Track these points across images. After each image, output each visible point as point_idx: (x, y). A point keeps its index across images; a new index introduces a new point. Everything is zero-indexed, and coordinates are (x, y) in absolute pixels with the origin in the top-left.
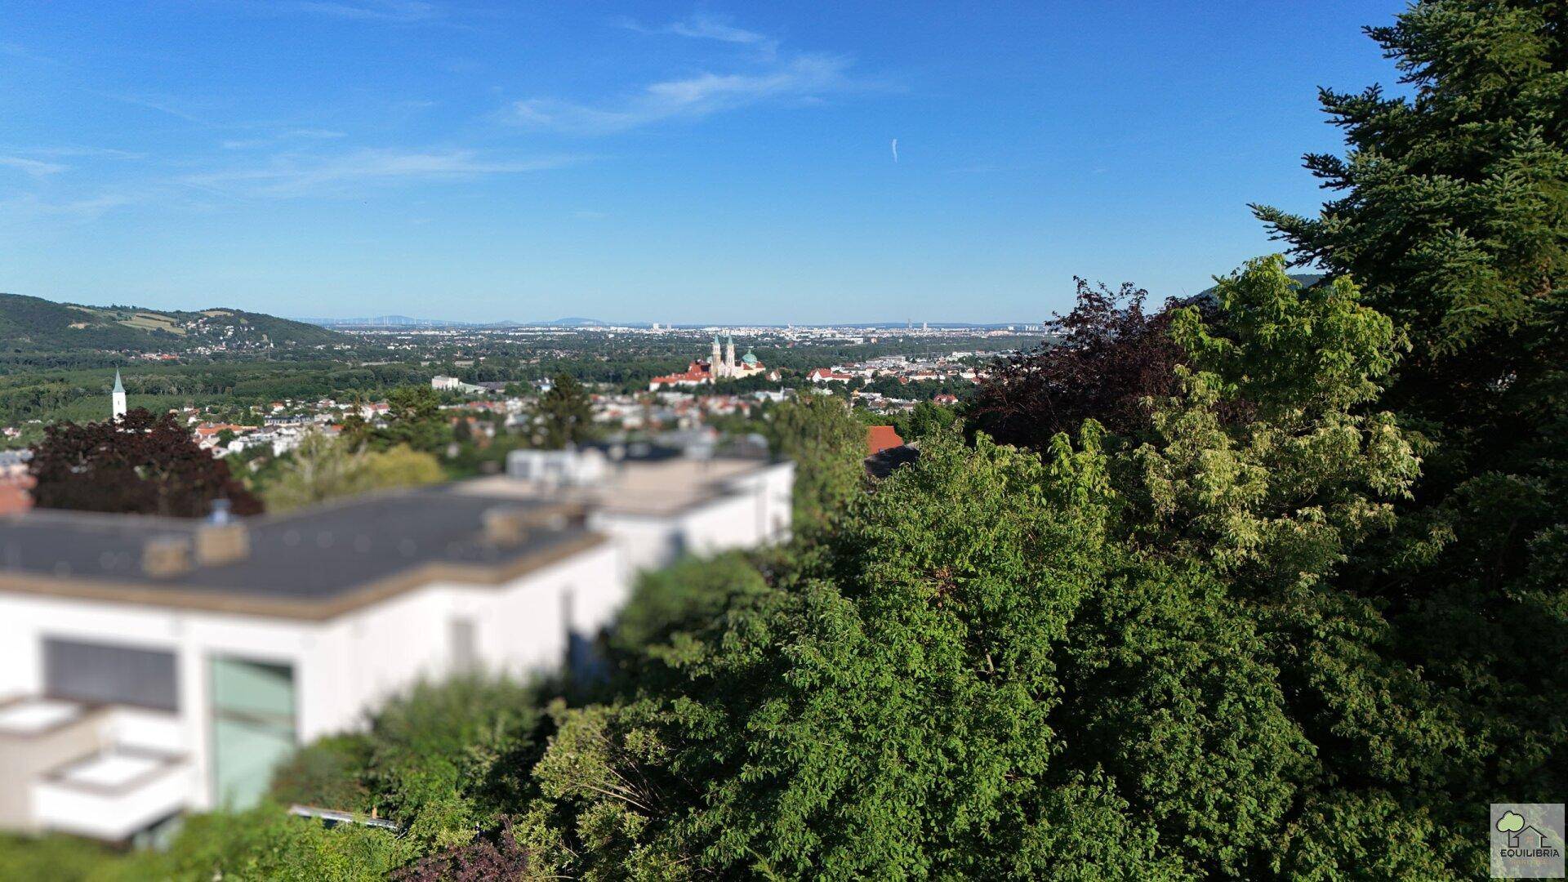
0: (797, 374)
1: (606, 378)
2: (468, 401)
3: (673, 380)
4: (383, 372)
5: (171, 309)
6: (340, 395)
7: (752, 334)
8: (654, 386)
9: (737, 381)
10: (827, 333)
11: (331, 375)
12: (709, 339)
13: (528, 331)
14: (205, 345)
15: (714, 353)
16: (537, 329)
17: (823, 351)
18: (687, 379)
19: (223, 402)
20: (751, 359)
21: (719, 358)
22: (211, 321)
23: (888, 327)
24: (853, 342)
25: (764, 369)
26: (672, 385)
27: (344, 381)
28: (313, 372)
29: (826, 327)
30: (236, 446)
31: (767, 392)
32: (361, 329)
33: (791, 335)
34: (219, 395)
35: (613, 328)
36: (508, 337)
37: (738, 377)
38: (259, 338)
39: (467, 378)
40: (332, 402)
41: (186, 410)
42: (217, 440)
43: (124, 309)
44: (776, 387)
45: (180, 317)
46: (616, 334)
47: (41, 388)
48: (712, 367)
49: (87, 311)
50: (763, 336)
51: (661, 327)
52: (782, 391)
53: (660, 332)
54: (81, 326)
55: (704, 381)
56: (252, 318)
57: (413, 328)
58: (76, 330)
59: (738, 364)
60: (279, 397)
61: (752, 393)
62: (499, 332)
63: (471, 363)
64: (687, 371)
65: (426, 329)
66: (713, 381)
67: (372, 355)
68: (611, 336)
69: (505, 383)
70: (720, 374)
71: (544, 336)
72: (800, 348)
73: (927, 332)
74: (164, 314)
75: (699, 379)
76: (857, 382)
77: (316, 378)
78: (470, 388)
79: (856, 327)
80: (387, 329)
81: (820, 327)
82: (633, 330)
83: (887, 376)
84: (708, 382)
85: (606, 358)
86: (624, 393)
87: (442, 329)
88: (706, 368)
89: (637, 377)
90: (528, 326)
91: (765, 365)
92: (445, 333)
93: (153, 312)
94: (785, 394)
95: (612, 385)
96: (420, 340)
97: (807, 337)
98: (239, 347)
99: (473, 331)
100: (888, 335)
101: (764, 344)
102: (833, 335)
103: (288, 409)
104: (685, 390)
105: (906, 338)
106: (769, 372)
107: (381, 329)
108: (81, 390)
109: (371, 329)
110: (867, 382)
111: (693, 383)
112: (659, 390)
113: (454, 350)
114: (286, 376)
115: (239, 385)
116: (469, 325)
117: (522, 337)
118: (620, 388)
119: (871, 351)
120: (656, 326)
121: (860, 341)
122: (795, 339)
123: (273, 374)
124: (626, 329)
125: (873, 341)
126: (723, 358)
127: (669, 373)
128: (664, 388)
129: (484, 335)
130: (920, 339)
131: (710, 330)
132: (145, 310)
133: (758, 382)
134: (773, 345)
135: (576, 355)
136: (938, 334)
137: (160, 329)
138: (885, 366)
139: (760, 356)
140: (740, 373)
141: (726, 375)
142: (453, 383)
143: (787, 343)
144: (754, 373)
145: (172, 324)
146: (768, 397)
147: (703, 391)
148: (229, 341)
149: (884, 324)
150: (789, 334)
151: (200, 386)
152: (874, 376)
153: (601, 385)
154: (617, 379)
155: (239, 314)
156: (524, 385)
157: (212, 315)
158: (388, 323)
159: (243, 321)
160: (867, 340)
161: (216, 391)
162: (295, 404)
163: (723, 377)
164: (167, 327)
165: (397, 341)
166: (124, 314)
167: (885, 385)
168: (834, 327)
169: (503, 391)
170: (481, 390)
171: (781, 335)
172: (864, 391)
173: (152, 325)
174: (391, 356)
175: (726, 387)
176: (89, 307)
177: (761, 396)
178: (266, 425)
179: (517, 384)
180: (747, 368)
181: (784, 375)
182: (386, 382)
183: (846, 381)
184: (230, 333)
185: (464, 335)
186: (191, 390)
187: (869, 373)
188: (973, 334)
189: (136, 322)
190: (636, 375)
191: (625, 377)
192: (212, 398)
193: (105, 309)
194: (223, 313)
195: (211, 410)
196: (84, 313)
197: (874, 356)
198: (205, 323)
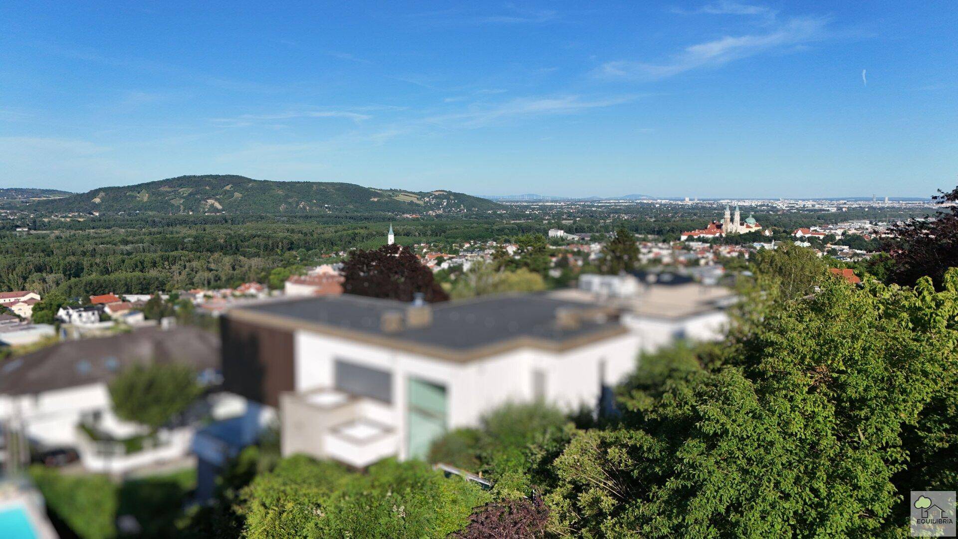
0: (784, 232)
1: (652, 232)
2: (568, 244)
3: (696, 234)
4: (523, 226)
5: (417, 191)
6: (499, 239)
7: (753, 205)
8: (684, 238)
9: (740, 235)
10: (809, 204)
11: (495, 227)
12: (723, 208)
13: (606, 203)
14: (433, 210)
15: (726, 217)
16: (611, 201)
17: (806, 217)
18: (706, 234)
19: (440, 241)
20: (751, 221)
21: (729, 220)
22: (436, 197)
23: (856, 200)
24: (828, 210)
25: (761, 228)
26: (696, 237)
27: (501, 231)
28: (486, 226)
29: (808, 200)
30: (445, 265)
31: (762, 243)
32: (512, 202)
33: (781, 205)
34: (438, 238)
35: (659, 201)
36: (594, 206)
37: (742, 233)
38: (459, 207)
39: (569, 230)
40: (495, 243)
41: (422, 245)
42: (436, 262)
43: (396, 191)
44: (768, 240)
45: (421, 195)
46: (661, 205)
47: (356, 231)
48: (724, 226)
49: (379, 191)
50: (763, 205)
51: (690, 200)
52: (773, 243)
53: (690, 203)
54: (376, 200)
55: (717, 235)
56: (457, 195)
57: (540, 201)
58: (373, 202)
59: (742, 224)
60: (467, 239)
61: (751, 244)
62: (589, 203)
63: (572, 221)
64: (706, 228)
65: (547, 201)
66: (724, 235)
67: (517, 217)
68: (657, 206)
69: (591, 234)
70: (729, 231)
71: (615, 206)
72: (787, 214)
73: (888, 204)
74: (414, 193)
75: (714, 233)
76: (830, 238)
77: (487, 229)
78: (570, 237)
79: (831, 200)
80: (526, 202)
81: (803, 200)
82: (672, 202)
83: (854, 234)
84: (721, 235)
85: (653, 219)
86: (664, 241)
87: (556, 201)
88: (719, 227)
89: (673, 232)
90: (606, 200)
91: (761, 225)
92: (558, 204)
93: (409, 192)
94: (775, 245)
95: (656, 236)
96: (543, 208)
97: (794, 207)
98: (449, 211)
99: (574, 202)
100: (857, 206)
101: (762, 211)
102: (813, 206)
103: (472, 246)
104: (704, 241)
105: (870, 208)
106: (764, 230)
107: (523, 202)
108: (374, 233)
109: (517, 202)
110: (838, 238)
111: (710, 236)
112: (687, 240)
113: (563, 213)
114: (472, 228)
115: (448, 232)
116: (572, 200)
117: (602, 206)
118: (662, 238)
119: (842, 217)
120: (687, 199)
121: (834, 210)
122: (784, 208)
123: (465, 227)
124: (667, 201)
125: (844, 209)
126: (732, 220)
127: (694, 230)
128: (690, 239)
129: (580, 205)
130: (882, 209)
131: (724, 202)
132: (405, 191)
133: (756, 237)
134: (768, 212)
135: (634, 217)
136: (897, 205)
137: (412, 202)
138: (853, 228)
139: (757, 219)
140: (743, 230)
141: (734, 231)
142: (560, 233)
143: (778, 210)
144: (753, 230)
145: (418, 199)
146: (763, 246)
147: (715, 241)
148: (444, 208)
149: (854, 198)
150: (780, 204)
151: (429, 232)
152: (843, 234)
153: (649, 236)
154: (660, 232)
155: (450, 193)
156: (602, 235)
157: (437, 194)
158: (526, 198)
159: (452, 197)
160: (840, 209)
161: (437, 236)
162: (475, 243)
163: (731, 232)
164: (415, 200)
165: (531, 208)
166: (396, 193)
167: (851, 241)
168: (814, 200)
169: (589, 239)
170: (576, 238)
171: (774, 205)
172: (835, 244)
173: (408, 199)
174: (527, 217)
175: (733, 240)
176: (380, 190)
177: (757, 246)
178: (460, 254)
179: (597, 234)
180: (748, 227)
181: (775, 232)
182: (523, 232)
183: (822, 237)
184: (445, 204)
185: (568, 205)
186: (425, 234)
187: (840, 232)
188: (926, 205)
189: (401, 198)
190: (672, 230)
191: (665, 232)
192: (434, 239)
193: (387, 190)
194: (441, 193)
195: (435, 246)
196: (378, 193)
197: (845, 220)
198: (433, 198)
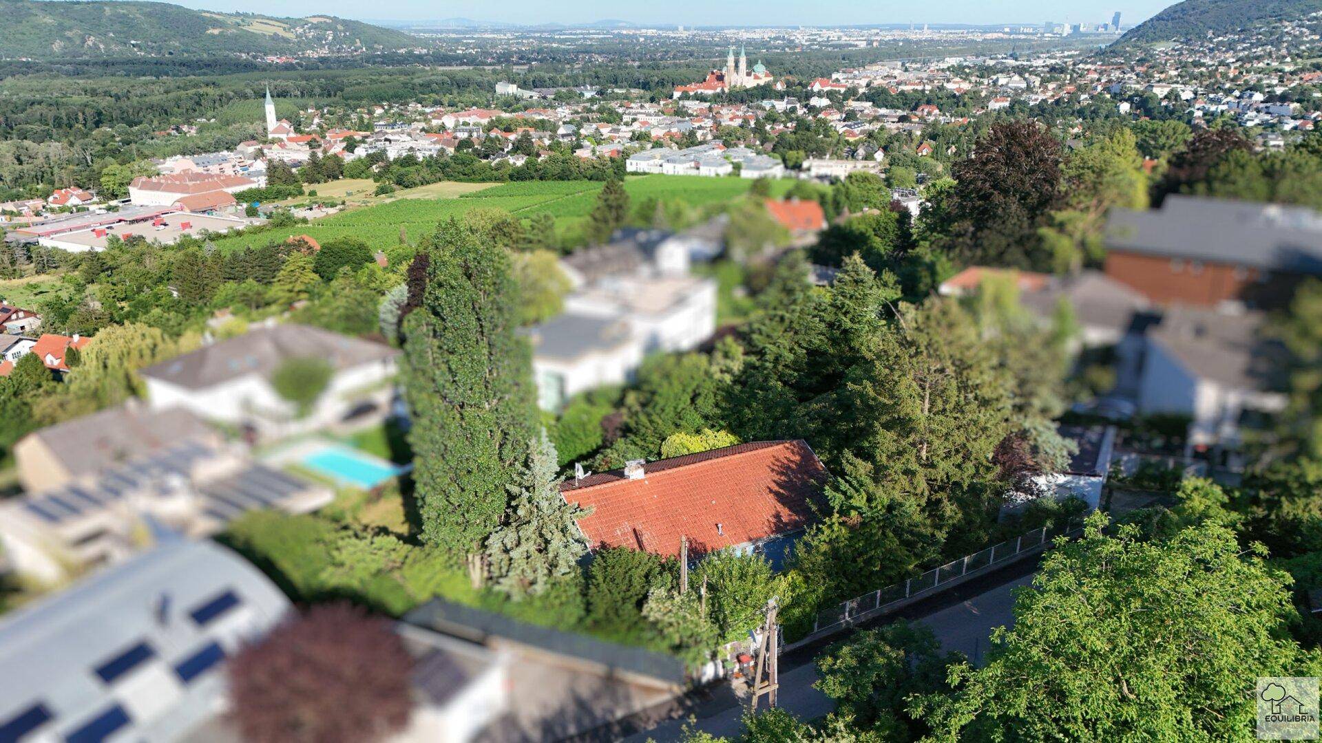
0: (800, 84)
1: (637, 84)
2: (526, 108)
3: (693, 89)
4: (457, 78)
6: (424, 99)
7: (766, 37)
8: (677, 95)
9: (746, 91)
10: (834, 36)
11: (417, 81)
12: (726, 43)
13: (571, 34)
14: (312, 48)
15: (728, 64)
16: (578, 32)
17: (829, 57)
18: (706, 88)
19: (336, 104)
20: (760, 68)
21: (732, 68)
22: (315, 27)
23: (892, 28)
24: (856, 46)
25: (772, 78)
26: (692, 93)
27: (426, 86)
28: (402, 78)
29: (834, 28)
30: (361, 152)
31: (773, 101)
32: (432, 31)
33: (801, 38)
34: (333, 99)
35: (644, 31)
36: (554, 40)
37: (748, 87)
38: (353, 43)
39: (524, 85)
40: (419, 105)
41: (310, 111)
42: (344, 144)
43: (246, 15)
44: (781, 96)
45: (290, 23)
46: (646, 38)
47: (201, 91)
48: (726, 78)
49: (217, 17)
50: (776, 39)
51: (686, 29)
52: (786, 100)
53: (685, 35)
54: (216, 32)
55: (719, 90)
56: (346, 23)
57: (475, 30)
58: (213, 36)
59: (749, 74)
60: (378, 99)
61: (759, 102)
62: (546, 35)
63: (526, 67)
64: (705, 80)
65: (486, 31)
66: (726, 90)
67: (446, 60)
68: (642, 40)
69: (555, 90)
70: (733, 84)
71: (585, 39)
72: (807, 54)
73: (926, 35)
74: (277, 20)
75: (715, 88)
76: (852, 93)
77: (405, 84)
78: (526, 94)
79: (861, 28)
80: (454, 32)
81: (828, 29)
82: (661, 32)
83: (880, 87)
84: (723, 91)
85: (637, 64)
86: (652, 100)
87: (498, 31)
88: (720, 78)
89: (663, 85)
90: (570, 29)
91: (773, 74)
92: (502, 36)
93: (268, 18)
94: (788, 103)
95: (642, 91)
96: (481, 44)
97: (815, 40)
98: (339, 51)
99: (525, 34)
100: (891, 38)
101: (776, 48)
102: (839, 38)
103: (386, 112)
104: (701, 98)
105: (908, 42)
106: (775, 81)
107: (448, 31)
108: (231, 94)
109: (441, 32)
110: (861, 91)
111: (710, 92)
112: (680, 99)
113: (511, 54)
114: (382, 82)
115: (347, 90)
116: (521, 28)
117: (565, 40)
118: (648, 94)
119: (872, 56)
120: (681, 28)
121: (863, 45)
122: (804, 42)
123: (372, 80)
124: (654, 31)
125: (875, 44)
126: (737, 66)
127: (690, 82)
128: (685, 96)
129: (534, 38)
130: (918, 42)
131: (729, 33)
132: (263, 17)
133: (765, 92)
134: (783, 49)
135: (612, 60)
136: (936, 37)
137: (275, 34)
138: (877, 75)
139: (768, 63)
140: (750, 83)
141: (738, 85)
142: (512, 89)
143: (796, 47)
144: (762, 83)
145: (284, 29)
146: (773, 106)
147: (717, 98)
148: (330, 45)
149: (887, 25)
150: (799, 36)
151: (317, 90)
152: (868, 85)
153: (633, 91)
154: (645, 86)
155: (335, 19)
156: (570, 92)
157: (315, 21)
158: (453, 26)
159: (340, 27)
160: (870, 43)
161: (329, 95)
162: (391, 107)
163: (735, 86)
164: (281, 33)
165: (464, 45)
166: (247, 20)
167: (877, 96)
168: (842, 28)
169: (553, 97)
170: (535, 95)
171: (792, 38)
172: (858, 100)
173: (269, 30)
174: (460, 60)
175: (739, 97)
176: (218, 14)
177: (766, 104)
178: (376, 130)
179: (564, 90)
180: (756, 77)
181: (789, 84)
182: (459, 87)
183: (843, 90)
184: (330, 38)
185: (517, 38)
186: (311, 95)
187: (864, 82)
188: (970, 37)
189: (256, 28)
190: (662, 83)
191: (652, 84)
192: (326, 100)
193: (231, 15)
194: (322, 20)
195: (330, 112)
196: (217, 20)
197: (872, 62)
198: (310, 29)
